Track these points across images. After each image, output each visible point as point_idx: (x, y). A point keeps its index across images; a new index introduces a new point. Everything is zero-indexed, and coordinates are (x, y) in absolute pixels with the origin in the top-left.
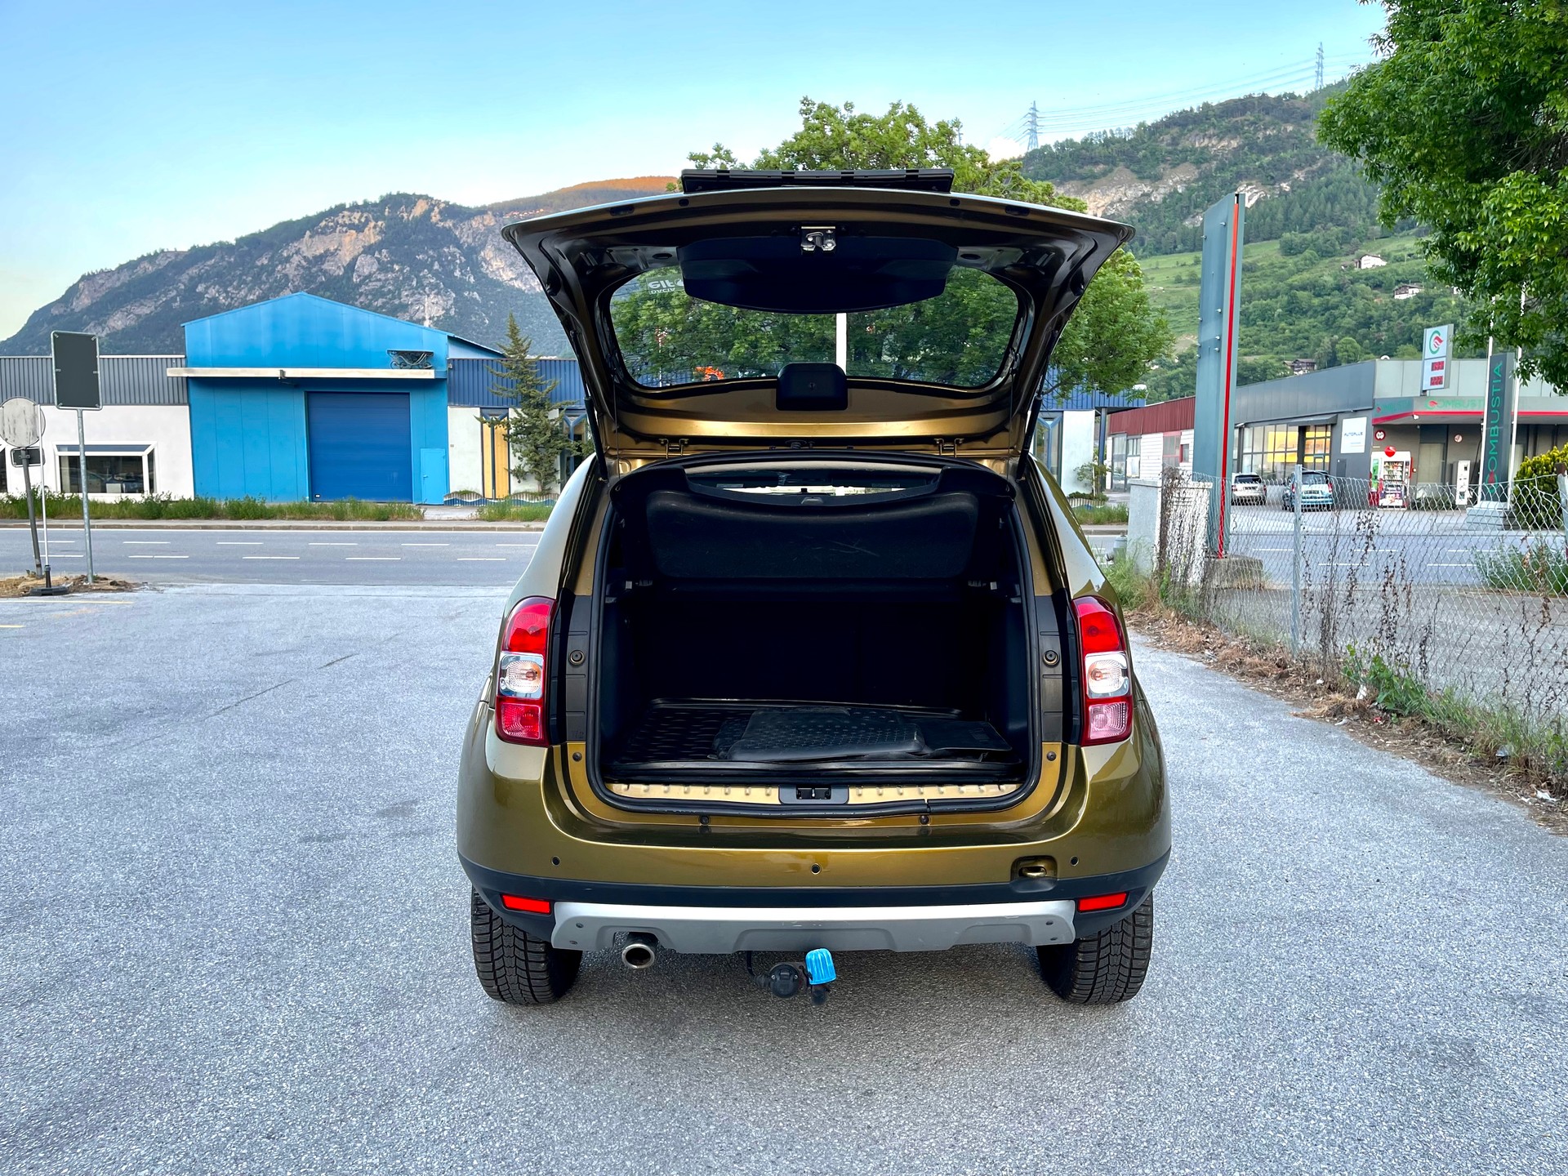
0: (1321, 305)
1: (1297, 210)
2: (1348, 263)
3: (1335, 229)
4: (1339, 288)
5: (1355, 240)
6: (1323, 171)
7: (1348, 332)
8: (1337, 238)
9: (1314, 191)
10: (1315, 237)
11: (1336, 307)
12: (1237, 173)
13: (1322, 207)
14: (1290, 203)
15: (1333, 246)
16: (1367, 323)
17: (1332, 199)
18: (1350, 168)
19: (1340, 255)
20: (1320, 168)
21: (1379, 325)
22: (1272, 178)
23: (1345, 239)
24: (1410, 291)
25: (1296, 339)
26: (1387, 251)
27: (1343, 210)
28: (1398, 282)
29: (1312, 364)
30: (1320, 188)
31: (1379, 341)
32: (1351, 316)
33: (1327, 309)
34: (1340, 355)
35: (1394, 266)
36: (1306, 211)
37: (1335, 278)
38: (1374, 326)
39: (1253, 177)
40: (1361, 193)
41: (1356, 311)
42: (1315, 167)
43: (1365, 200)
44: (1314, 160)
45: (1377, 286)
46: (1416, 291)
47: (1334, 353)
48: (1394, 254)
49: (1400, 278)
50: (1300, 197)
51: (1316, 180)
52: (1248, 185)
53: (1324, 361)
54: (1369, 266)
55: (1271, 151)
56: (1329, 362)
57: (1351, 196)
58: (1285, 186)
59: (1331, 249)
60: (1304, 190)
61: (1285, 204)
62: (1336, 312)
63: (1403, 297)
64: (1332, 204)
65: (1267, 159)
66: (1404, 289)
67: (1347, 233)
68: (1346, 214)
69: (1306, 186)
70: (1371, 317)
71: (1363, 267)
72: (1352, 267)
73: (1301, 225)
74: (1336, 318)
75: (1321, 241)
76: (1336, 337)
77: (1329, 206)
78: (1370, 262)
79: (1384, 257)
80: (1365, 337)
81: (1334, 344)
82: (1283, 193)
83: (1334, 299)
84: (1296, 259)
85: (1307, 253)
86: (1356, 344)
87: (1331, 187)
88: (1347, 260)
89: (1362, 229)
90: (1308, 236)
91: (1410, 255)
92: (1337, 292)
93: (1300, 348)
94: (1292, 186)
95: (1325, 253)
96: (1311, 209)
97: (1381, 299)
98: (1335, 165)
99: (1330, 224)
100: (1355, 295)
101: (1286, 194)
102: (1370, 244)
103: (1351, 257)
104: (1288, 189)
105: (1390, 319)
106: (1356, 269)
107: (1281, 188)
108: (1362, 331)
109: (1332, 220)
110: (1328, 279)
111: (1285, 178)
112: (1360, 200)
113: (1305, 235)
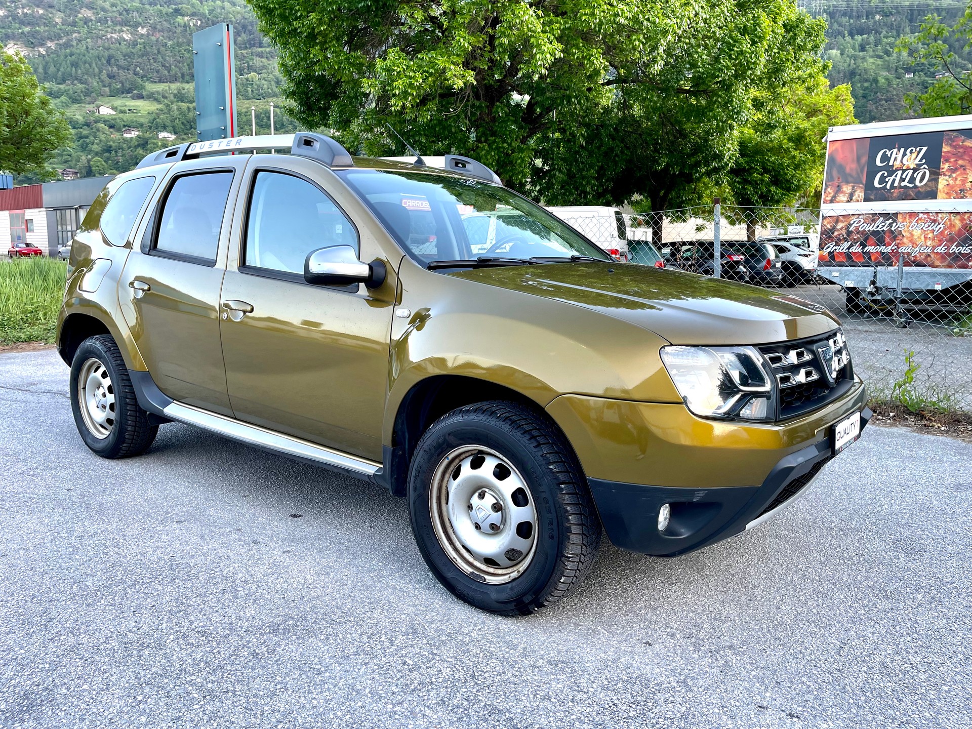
0: (76, 134)
1: (52, 69)
2: (91, 109)
3: (80, 86)
4: (88, 125)
5: (93, 94)
6: (67, 45)
7: (97, 154)
8: (82, 92)
9: (62, 57)
10: (67, 88)
11: (87, 137)
12: (6, 34)
13: (69, 69)
14: (47, 63)
15: (80, 96)
16: (108, 150)
17: (75, 65)
18: (85, 47)
19: (85, 103)
20: (65, 43)
21: (116, 152)
22: (32, 43)
23: (87, 93)
24: (133, 132)
25: (62, 155)
26: (115, 105)
27: (83, 74)
28: (124, 126)
29: (76, 173)
30: (66, 57)
31: (118, 162)
32: (98, 144)
33: (81, 138)
34: (93, 168)
35: (121, 115)
36: (58, 70)
37: (84, 118)
38: (113, 152)
39: (18, 40)
40: (94, 65)
41: (100, 141)
42: (61, 42)
43: (97, 70)
44: (60, 38)
45: (111, 127)
46: (137, 133)
47: (90, 167)
48: (119, 108)
49: (125, 124)
50: (53, 60)
51: (63, 51)
52: (15, 44)
53: (84, 171)
54: (105, 113)
55: (29, 24)
56: (87, 173)
57: (87, 65)
58: (42, 51)
59: (78, 98)
60: (55, 55)
61: (44, 63)
62: (88, 140)
63: (128, 136)
64: (76, 68)
65: (27, 29)
66: (129, 131)
67: (88, 89)
68: (86, 77)
69: (55, 52)
70: (111, 147)
71: (101, 113)
72: (94, 112)
73: (56, 79)
74: (87, 144)
75: (71, 92)
76: (90, 157)
77: (74, 69)
78: (105, 111)
79: (114, 108)
80: (108, 159)
81: (89, 161)
82: (40, 55)
83: (85, 132)
84: (56, 102)
85: (63, 98)
86: (103, 163)
87: (73, 57)
88: (91, 107)
89: (97, 88)
90: (62, 87)
91: (129, 110)
92: (85, 127)
93: (66, 162)
94: (47, 51)
95: (75, 101)
96: (62, 69)
97: (116, 136)
98: (74, 43)
99: (76, 82)
100: (98, 130)
101: (44, 56)
102: (103, 99)
103: (92, 106)
104: (44, 53)
105: (123, 149)
106: (97, 114)
107: (39, 51)
108: (107, 155)
109: (77, 79)
110: (79, 117)
111: (42, 45)
112: (94, 69)
113: (61, 86)
